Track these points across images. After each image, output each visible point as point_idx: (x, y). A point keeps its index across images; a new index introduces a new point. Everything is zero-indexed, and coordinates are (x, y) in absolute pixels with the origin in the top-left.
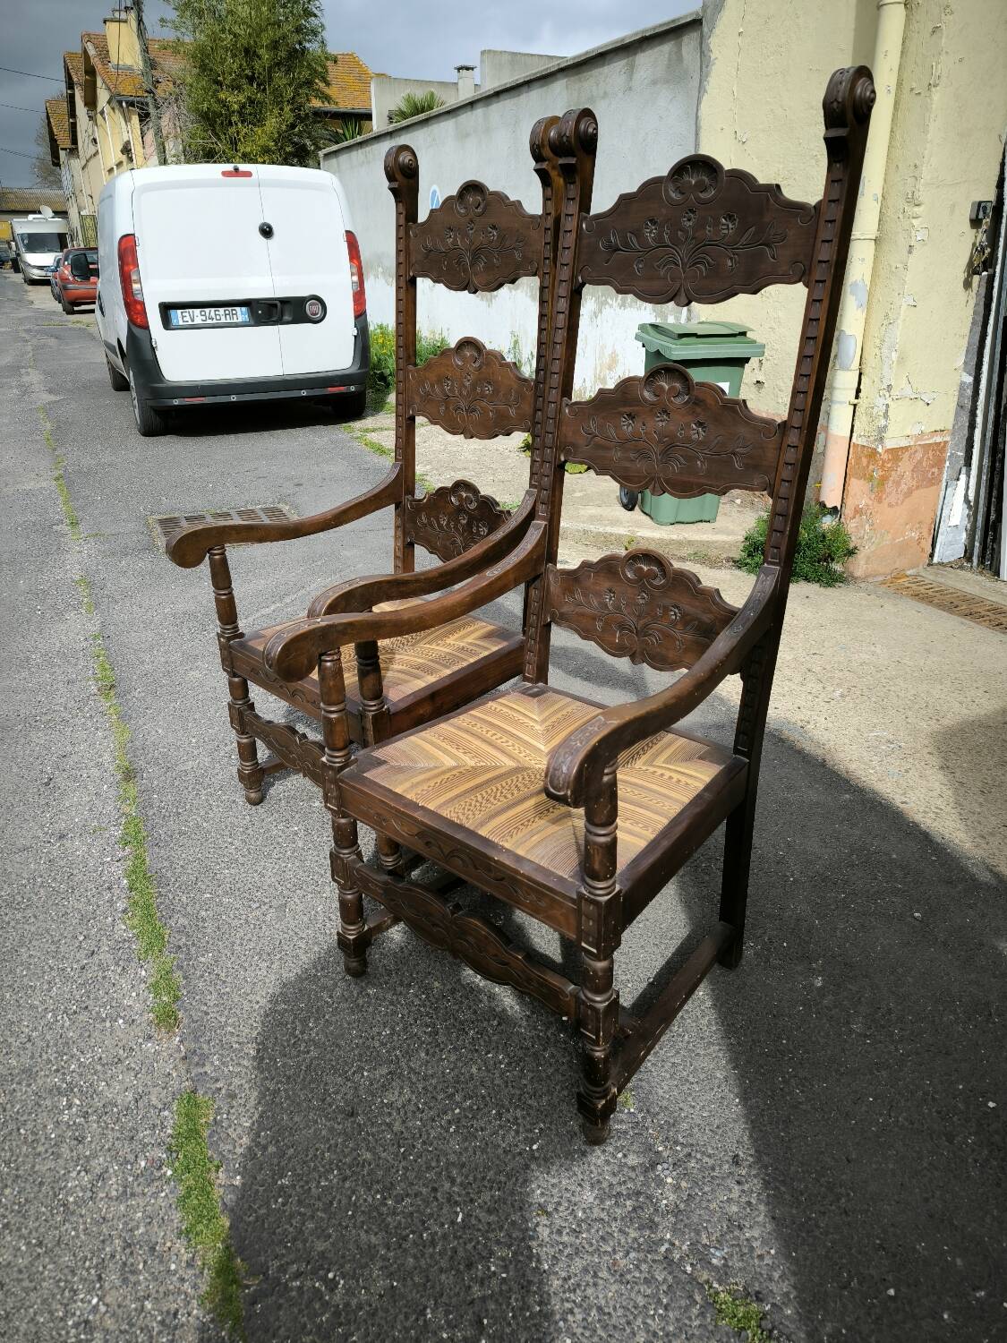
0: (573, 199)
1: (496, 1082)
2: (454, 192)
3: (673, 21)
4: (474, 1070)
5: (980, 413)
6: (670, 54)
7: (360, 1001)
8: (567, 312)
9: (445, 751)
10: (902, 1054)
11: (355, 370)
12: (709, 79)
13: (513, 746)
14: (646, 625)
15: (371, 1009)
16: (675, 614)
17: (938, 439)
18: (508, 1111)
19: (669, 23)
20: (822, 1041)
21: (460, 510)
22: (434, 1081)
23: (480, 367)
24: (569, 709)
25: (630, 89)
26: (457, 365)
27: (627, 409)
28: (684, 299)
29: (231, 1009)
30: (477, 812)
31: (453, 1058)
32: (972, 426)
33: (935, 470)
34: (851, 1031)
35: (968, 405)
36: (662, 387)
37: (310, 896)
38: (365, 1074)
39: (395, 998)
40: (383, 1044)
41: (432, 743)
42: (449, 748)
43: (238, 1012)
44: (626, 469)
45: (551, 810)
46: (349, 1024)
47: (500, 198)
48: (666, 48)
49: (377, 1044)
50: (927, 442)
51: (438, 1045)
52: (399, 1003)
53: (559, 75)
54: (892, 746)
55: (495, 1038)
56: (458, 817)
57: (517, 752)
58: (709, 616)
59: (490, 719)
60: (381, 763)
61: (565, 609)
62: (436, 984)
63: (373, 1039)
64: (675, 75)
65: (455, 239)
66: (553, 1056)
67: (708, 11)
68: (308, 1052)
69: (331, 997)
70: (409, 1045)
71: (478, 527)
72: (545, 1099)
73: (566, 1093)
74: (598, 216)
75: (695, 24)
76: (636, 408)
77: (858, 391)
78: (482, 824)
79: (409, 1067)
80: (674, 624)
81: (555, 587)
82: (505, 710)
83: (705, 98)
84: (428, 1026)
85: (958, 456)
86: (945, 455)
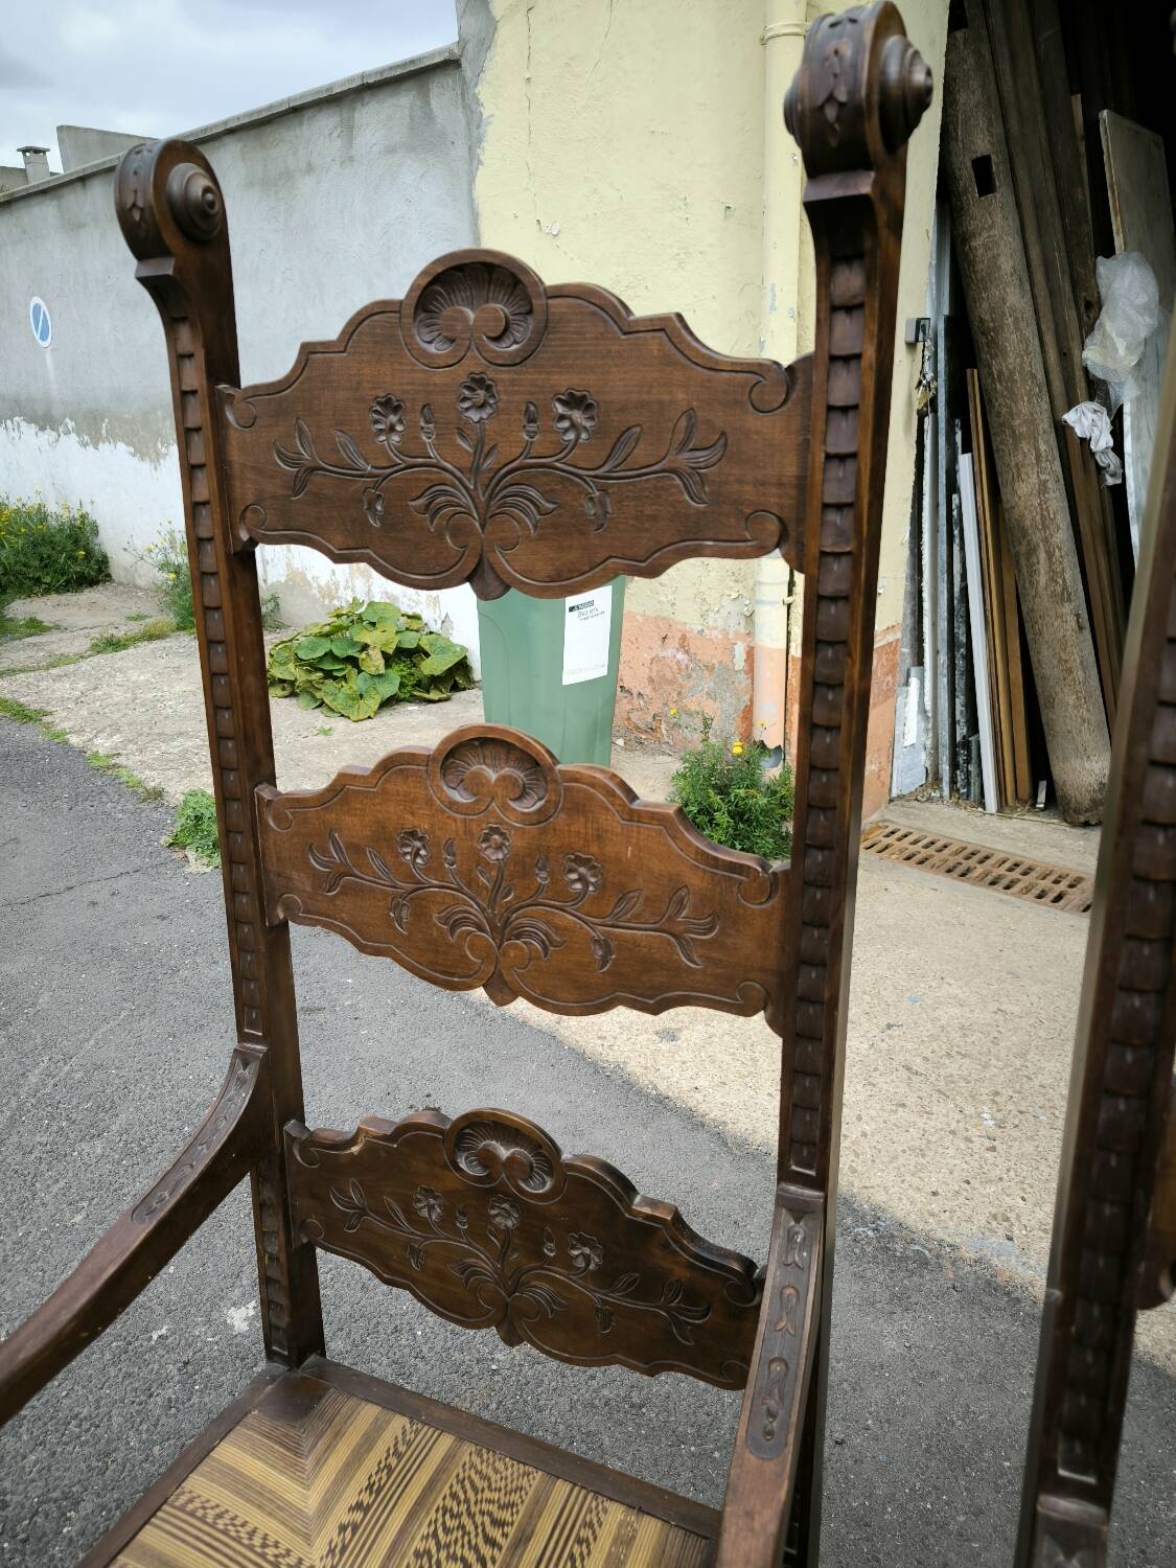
3: (412, 62)
5: (926, 595)
6: (411, 109)
12: (484, 144)
17: (890, 637)
19: (405, 64)
21: (492, 1191)
23: (542, 816)
25: (351, 159)
26: (452, 804)
32: (916, 614)
48: (403, 102)
53: (227, 140)
64: (424, 139)
65: (411, 437)
67: (470, 47)
71: (562, 1249)
75: (449, 65)
77: (791, 585)
83: (481, 173)
85: (903, 654)
86: (898, 657)
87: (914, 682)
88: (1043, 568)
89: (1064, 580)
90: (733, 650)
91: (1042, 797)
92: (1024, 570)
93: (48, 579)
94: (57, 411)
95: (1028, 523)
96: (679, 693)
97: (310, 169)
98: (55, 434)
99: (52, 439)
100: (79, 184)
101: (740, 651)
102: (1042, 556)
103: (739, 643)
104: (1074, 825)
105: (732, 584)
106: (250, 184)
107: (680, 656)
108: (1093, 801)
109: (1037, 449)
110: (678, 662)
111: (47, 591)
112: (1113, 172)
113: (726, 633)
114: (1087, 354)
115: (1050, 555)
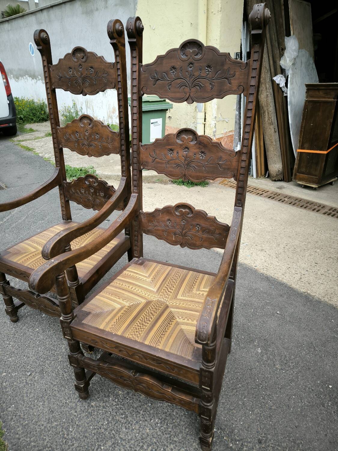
0: (135, 57)
1: (158, 434)
2: (70, 51)
4: (148, 431)
5: (242, 124)
7: (90, 411)
8: (138, 106)
9: (114, 301)
10: (296, 374)
11: (11, 117)
13: (142, 292)
14: (186, 233)
15: (95, 413)
16: (198, 227)
17: (231, 134)
18: (167, 447)
20: (269, 376)
21: (90, 186)
22: (133, 442)
23: (92, 128)
24: (157, 269)
25: (107, 7)
26: (81, 127)
27: (170, 147)
28: (191, 101)
29: (30, 433)
30: (141, 332)
31: (137, 427)
32: (240, 128)
33: (231, 144)
34: (277, 368)
35: (238, 122)
36: (184, 138)
37: (53, 362)
38: (102, 448)
39: (104, 404)
40: (106, 430)
41: (107, 298)
42: (115, 299)
43: (35, 433)
44: (171, 171)
45: (170, 323)
46: (88, 424)
47: (93, 54)
49: (103, 430)
50: (228, 135)
51: (129, 423)
52: (107, 406)
54: (244, 245)
55: (151, 412)
56: (133, 337)
57: (144, 294)
58: (213, 227)
59: (127, 280)
60: (88, 314)
61: (150, 228)
62: (120, 392)
63: (101, 428)
64: (123, 3)
65: (73, 72)
66: (177, 413)
68: (73, 445)
69: (76, 412)
70: (117, 427)
71: (99, 193)
72: (180, 435)
73: (187, 430)
74: (147, 65)
76: (174, 146)
77: (205, 119)
78: (145, 338)
79: (120, 438)
80: (198, 231)
81: (144, 220)
82: (132, 274)
84: (122, 414)
85: (236, 139)
86: (233, 139)
87: (239, 146)
88: (267, 116)
89: (272, 120)
91: (267, 175)
92: (263, 117)
93: (35, 119)
94: (37, 74)
95: (264, 105)
97: (97, 9)
98: (36, 80)
99: (35, 81)
100: (41, 11)
102: (267, 113)
104: (273, 181)
105: (193, 119)
106: (83, 13)
108: (277, 174)
109: (266, 86)
111: (35, 122)
112: (291, 14)
114: (281, 62)
115: (268, 113)
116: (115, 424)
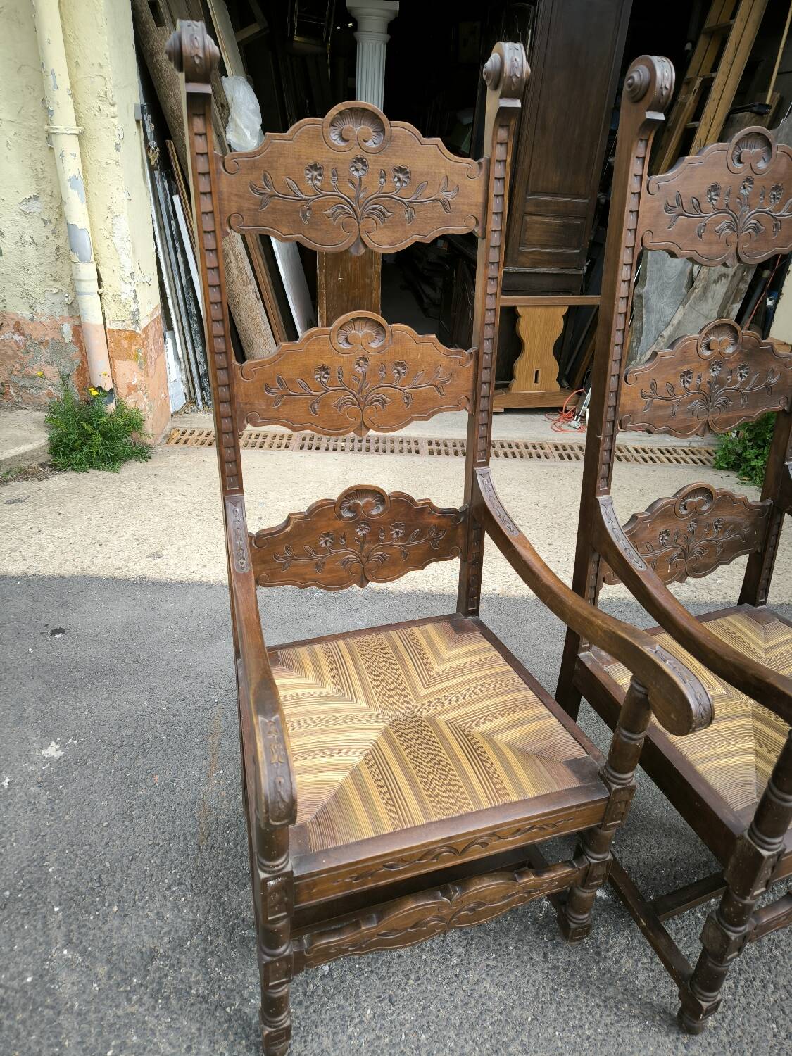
5: (167, 285)
17: (157, 313)
21: (357, 521)
27: (686, 367)
36: (714, 341)
50: (154, 318)
71: (387, 532)
76: (693, 364)
77: (100, 280)
87: (169, 340)
89: (246, 273)
90: (61, 329)
96: (22, 365)
101: (67, 329)
103: (65, 324)
105: (52, 283)
107: (17, 337)
110: (16, 342)
113: (52, 318)
116: (784, 1013)
